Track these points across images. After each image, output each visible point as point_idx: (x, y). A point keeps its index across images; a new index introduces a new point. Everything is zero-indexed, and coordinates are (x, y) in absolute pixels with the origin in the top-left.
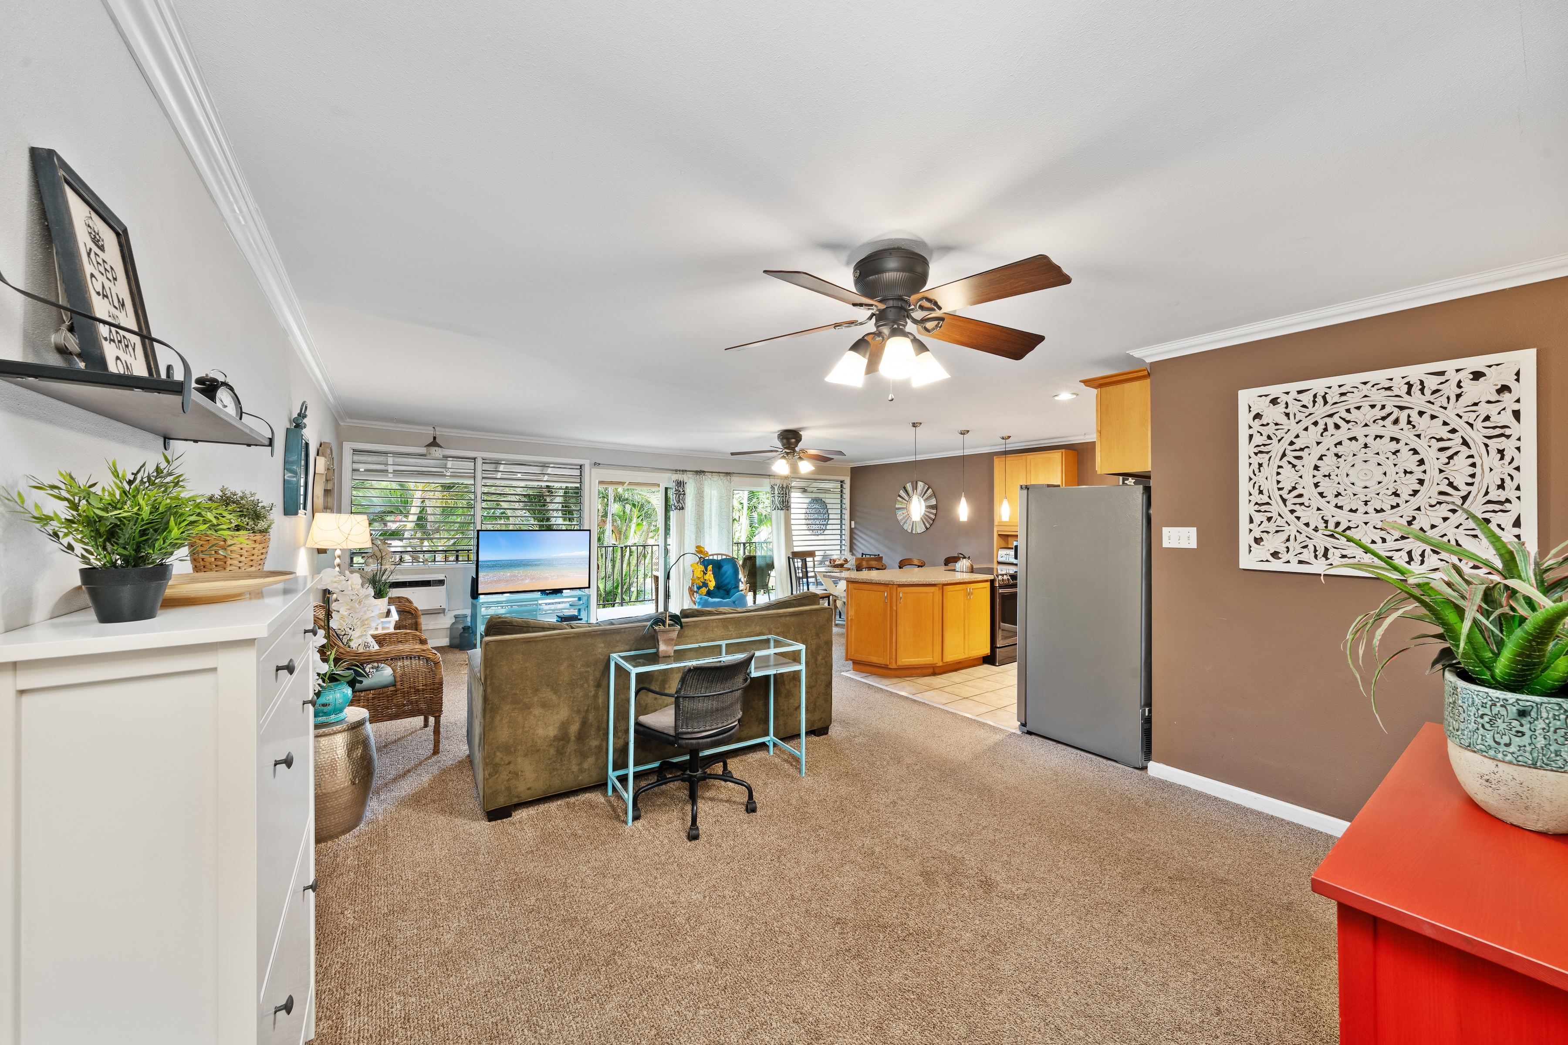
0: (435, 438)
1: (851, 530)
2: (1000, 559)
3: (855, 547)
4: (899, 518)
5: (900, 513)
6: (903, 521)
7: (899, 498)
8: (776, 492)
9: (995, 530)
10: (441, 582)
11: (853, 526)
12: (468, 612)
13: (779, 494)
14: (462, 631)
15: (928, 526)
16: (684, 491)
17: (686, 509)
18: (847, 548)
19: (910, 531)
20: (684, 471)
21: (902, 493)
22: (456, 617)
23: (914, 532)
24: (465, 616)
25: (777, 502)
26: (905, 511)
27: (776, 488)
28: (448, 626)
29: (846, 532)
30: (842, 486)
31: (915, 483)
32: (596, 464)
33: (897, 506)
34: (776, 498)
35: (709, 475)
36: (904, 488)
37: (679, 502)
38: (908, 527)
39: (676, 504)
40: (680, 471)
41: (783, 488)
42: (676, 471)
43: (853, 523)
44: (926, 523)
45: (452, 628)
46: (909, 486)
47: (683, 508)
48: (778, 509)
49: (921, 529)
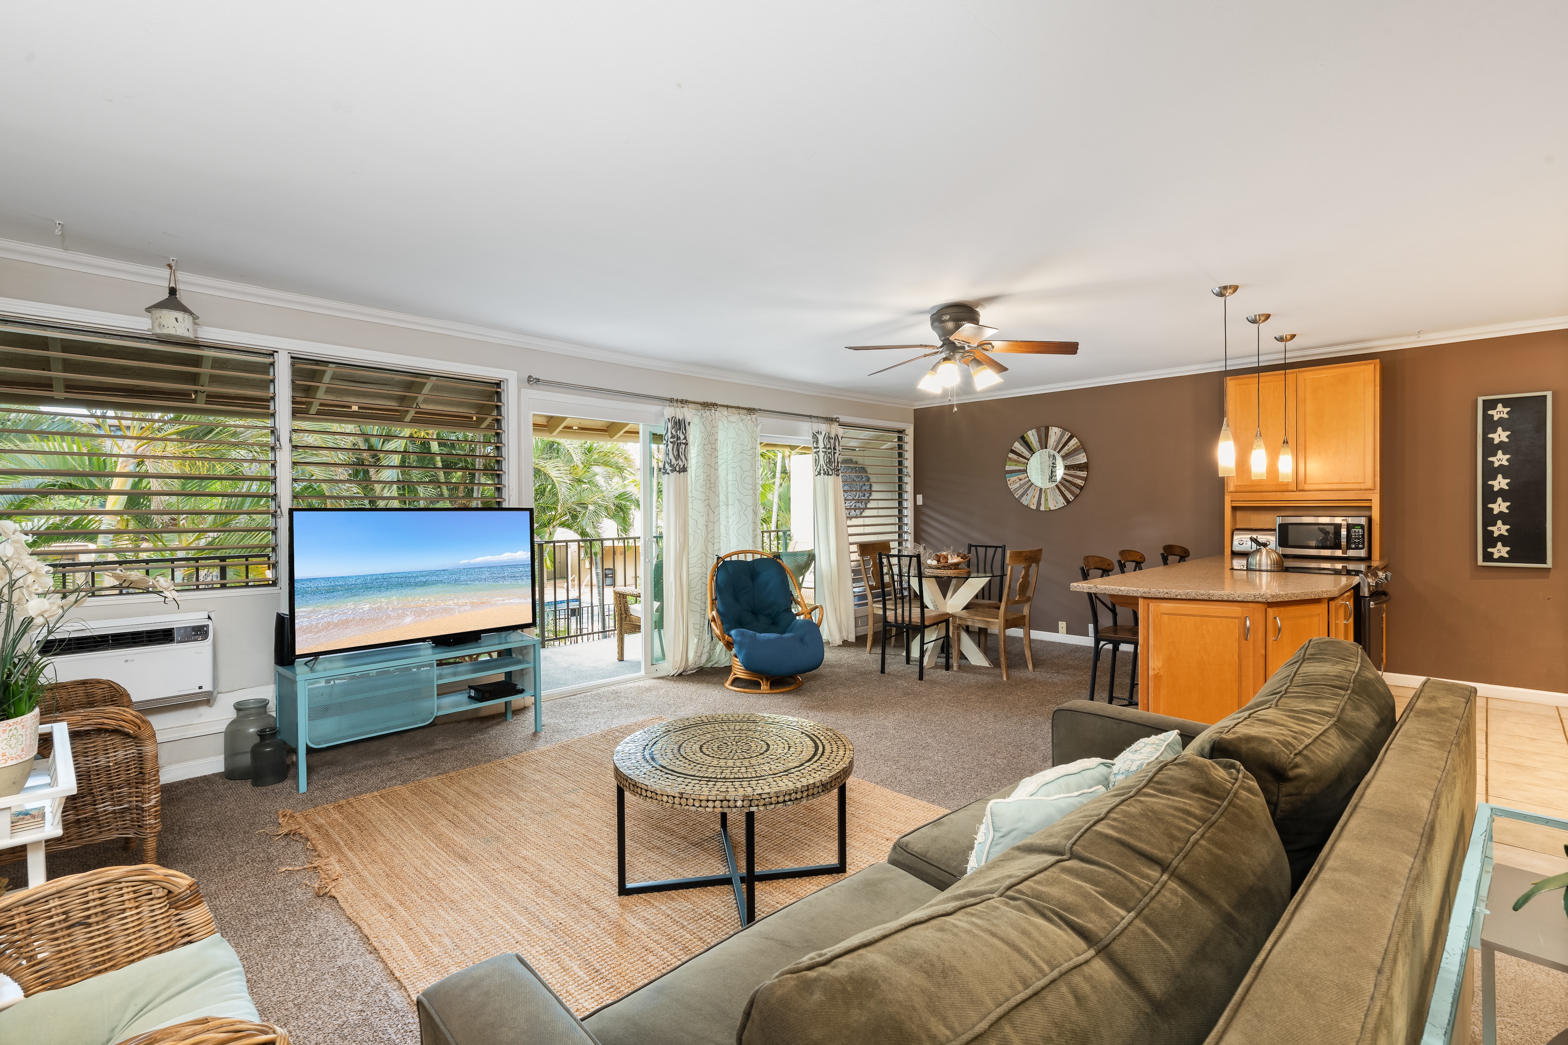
0: (173, 291)
1: (916, 508)
2: (1237, 548)
3: (924, 536)
4: (1013, 487)
5: (1012, 479)
6: (1020, 492)
7: (1011, 455)
8: (821, 445)
9: (1228, 499)
10: (199, 632)
11: (920, 502)
12: (268, 692)
13: (825, 448)
14: (257, 740)
15: (1070, 497)
16: (685, 438)
17: (689, 470)
18: (909, 537)
19: (1034, 507)
20: (684, 402)
21: (1018, 446)
22: (239, 707)
23: (1042, 508)
24: (263, 704)
25: (822, 462)
26: (1022, 476)
27: (821, 438)
28: (223, 727)
29: (909, 513)
30: (900, 439)
31: (1043, 429)
32: (533, 381)
33: (1007, 468)
34: (821, 454)
35: (725, 412)
36: (1023, 438)
37: (678, 457)
38: (1030, 501)
39: (674, 461)
40: (677, 401)
41: (829, 438)
42: (671, 400)
43: (920, 497)
44: (1067, 493)
45: (232, 734)
46: (1032, 436)
47: (684, 470)
48: (825, 474)
49: (1055, 502)
